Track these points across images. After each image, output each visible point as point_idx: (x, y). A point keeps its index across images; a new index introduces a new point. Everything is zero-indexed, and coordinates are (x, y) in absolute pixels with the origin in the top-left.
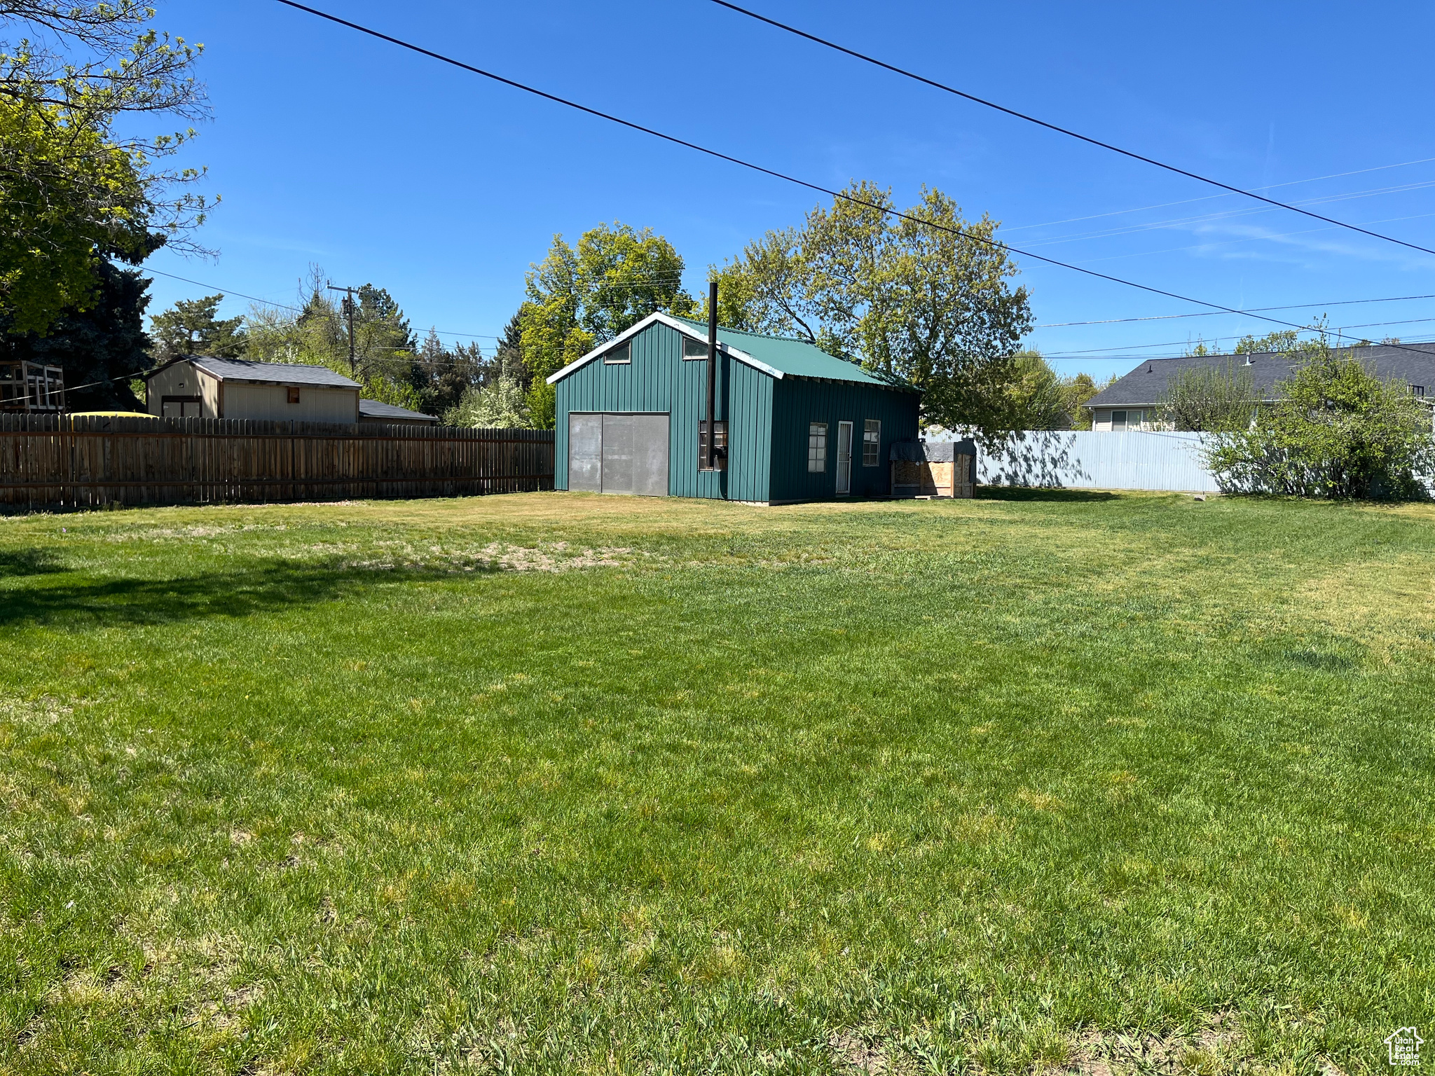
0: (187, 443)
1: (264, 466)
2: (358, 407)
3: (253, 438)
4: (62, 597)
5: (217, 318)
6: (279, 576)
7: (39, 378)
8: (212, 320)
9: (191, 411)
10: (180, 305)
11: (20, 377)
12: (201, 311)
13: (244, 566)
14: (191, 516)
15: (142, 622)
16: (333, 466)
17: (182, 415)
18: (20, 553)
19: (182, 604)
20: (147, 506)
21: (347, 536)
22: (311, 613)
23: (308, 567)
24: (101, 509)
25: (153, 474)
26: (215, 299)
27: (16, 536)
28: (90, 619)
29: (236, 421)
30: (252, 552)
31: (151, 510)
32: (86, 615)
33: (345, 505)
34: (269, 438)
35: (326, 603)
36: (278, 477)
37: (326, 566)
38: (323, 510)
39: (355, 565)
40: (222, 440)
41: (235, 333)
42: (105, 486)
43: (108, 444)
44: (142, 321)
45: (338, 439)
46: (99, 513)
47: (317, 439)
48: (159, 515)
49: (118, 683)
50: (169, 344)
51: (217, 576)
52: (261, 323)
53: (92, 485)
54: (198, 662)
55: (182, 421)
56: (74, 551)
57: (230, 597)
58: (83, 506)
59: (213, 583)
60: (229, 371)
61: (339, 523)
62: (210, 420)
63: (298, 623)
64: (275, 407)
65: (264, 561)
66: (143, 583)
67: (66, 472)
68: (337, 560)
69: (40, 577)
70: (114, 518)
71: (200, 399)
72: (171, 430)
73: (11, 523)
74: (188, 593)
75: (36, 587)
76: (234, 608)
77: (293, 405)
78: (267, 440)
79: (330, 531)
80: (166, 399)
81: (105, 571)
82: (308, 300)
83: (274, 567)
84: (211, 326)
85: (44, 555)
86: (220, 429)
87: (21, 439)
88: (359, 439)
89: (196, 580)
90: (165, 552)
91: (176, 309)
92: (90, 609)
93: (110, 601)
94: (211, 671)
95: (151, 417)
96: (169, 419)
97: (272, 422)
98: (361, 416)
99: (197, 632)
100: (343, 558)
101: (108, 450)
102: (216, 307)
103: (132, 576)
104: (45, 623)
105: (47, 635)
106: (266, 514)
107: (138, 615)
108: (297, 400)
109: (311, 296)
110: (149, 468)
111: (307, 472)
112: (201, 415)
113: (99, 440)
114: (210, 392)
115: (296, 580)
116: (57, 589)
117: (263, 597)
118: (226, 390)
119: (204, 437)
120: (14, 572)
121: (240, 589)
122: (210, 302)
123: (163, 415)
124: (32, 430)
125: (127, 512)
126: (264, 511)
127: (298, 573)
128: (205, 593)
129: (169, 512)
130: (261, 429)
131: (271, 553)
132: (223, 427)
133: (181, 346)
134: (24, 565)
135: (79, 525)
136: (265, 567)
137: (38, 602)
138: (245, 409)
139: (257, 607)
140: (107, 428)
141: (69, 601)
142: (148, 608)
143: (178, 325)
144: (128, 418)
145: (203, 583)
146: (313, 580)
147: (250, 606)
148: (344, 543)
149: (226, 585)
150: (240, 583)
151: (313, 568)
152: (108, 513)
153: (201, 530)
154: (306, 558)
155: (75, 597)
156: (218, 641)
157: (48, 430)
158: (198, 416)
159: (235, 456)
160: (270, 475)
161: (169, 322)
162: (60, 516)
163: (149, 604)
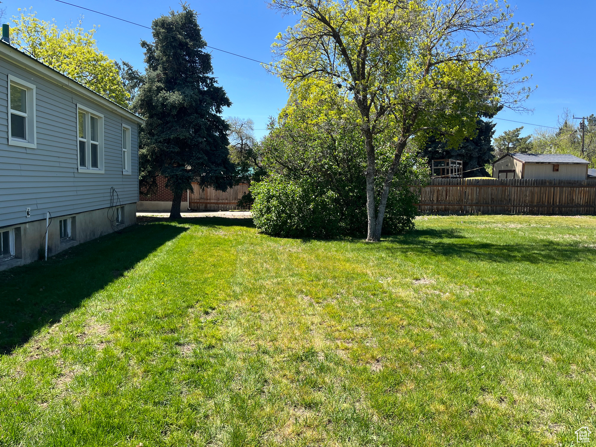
0: (508, 189)
1: (540, 199)
2: (587, 172)
3: (536, 187)
4: (465, 248)
5: (520, 137)
6: (550, 248)
7: (455, 165)
8: (518, 138)
9: (510, 176)
10: (505, 133)
11: (448, 164)
12: (514, 134)
13: (534, 242)
14: (508, 219)
15: (495, 261)
16: (573, 200)
17: (506, 178)
18: (449, 230)
19: (509, 256)
20: (490, 214)
21: (581, 232)
22: (568, 266)
23: (562, 245)
24: (474, 215)
25: (494, 201)
26: (520, 129)
27: (446, 223)
28: (475, 258)
29: (529, 180)
30: (536, 236)
31: (493, 216)
32: (474, 256)
33: (578, 217)
34: (543, 187)
35: (574, 262)
36: (546, 204)
37: (572, 245)
38: (567, 219)
39: (586, 246)
40: (522, 188)
41: (528, 142)
42: (476, 206)
43: (478, 190)
44: (491, 141)
45: (576, 187)
46: (473, 216)
47: (566, 187)
48: (495, 218)
49: (489, 284)
50: (500, 149)
51: (522, 245)
52: (539, 137)
53: (471, 205)
54: (520, 281)
55: (507, 180)
56: (467, 231)
57: (529, 255)
58: (467, 213)
59: (521, 248)
60: (527, 159)
61: (575, 226)
62: (518, 180)
63: (562, 269)
64: (547, 174)
65: (542, 241)
66: (493, 245)
67: (462, 200)
68: (577, 243)
69: (457, 239)
70: (478, 218)
71: (514, 171)
72: (503, 184)
73: (444, 218)
74: (511, 251)
75: (455, 243)
76: (532, 260)
77: (556, 173)
78: (542, 188)
79: (572, 229)
80: (500, 171)
81: (478, 239)
82: (562, 125)
83: (547, 244)
84: (517, 140)
85: (457, 231)
86: (523, 183)
87: (448, 188)
88: (586, 187)
89: (514, 246)
90: (500, 234)
91: (503, 135)
92: (475, 253)
93: (482, 251)
94: (526, 285)
95: (495, 179)
96: (502, 180)
97: (545, 180)
98: (589, 177)
99: (517, 268)
100: (580, 243)
101: (478, 192)
102: (520, 132)
103: (489, 242)
104: (460, 256)
105: (461, 262)
106: (540, 220)
107: (493, 258)
108: (557, 170)
109: (564, 123)
110: (492, 199)
111: (560, 202)
112: (514, 178)
113: (475, 188)
114: (519, 169)
115: (558, 250)
116: (463, 244)
117: (544, 256)
118: (526, 167)
119: (515, 187)
120: (447, 237)
121: (533, 252)
122: (518, 130)
123: (499, 178)
124: (452, 185)
125: (483, 216)
126: (539, 218)
127: (559, 247)
128: (519, 252)
129: (499, 217)
130: (540, 183)
131: (545, 237)
132: (523, 182)
133: (504, 150)
134: (450, 234)
135: (467, 220)
136: (543, 243)
137: (456, 249)
138: (533, 174)
139: (542, 260)
140: (478, 184)
141: (467, 249)
142: (497, 255)
143: (504, 141)
144: (486, 179)
145: (517, 247)
146: (567, 251)
147: (539, 259)
148: (580, 235)
149: (526, 249)
150: (533, 249)
151: (566, 245)
152: (476, 216)
153: (513, 225)
154: (562, 240)
155: (469, 248)
156: (527, 273)
157: (457, 184)
158: (513, 178)
159: (528, 195)
160: (542, 203)
161: (500, 140)
162: (459, 217)
163: (496, 254)
